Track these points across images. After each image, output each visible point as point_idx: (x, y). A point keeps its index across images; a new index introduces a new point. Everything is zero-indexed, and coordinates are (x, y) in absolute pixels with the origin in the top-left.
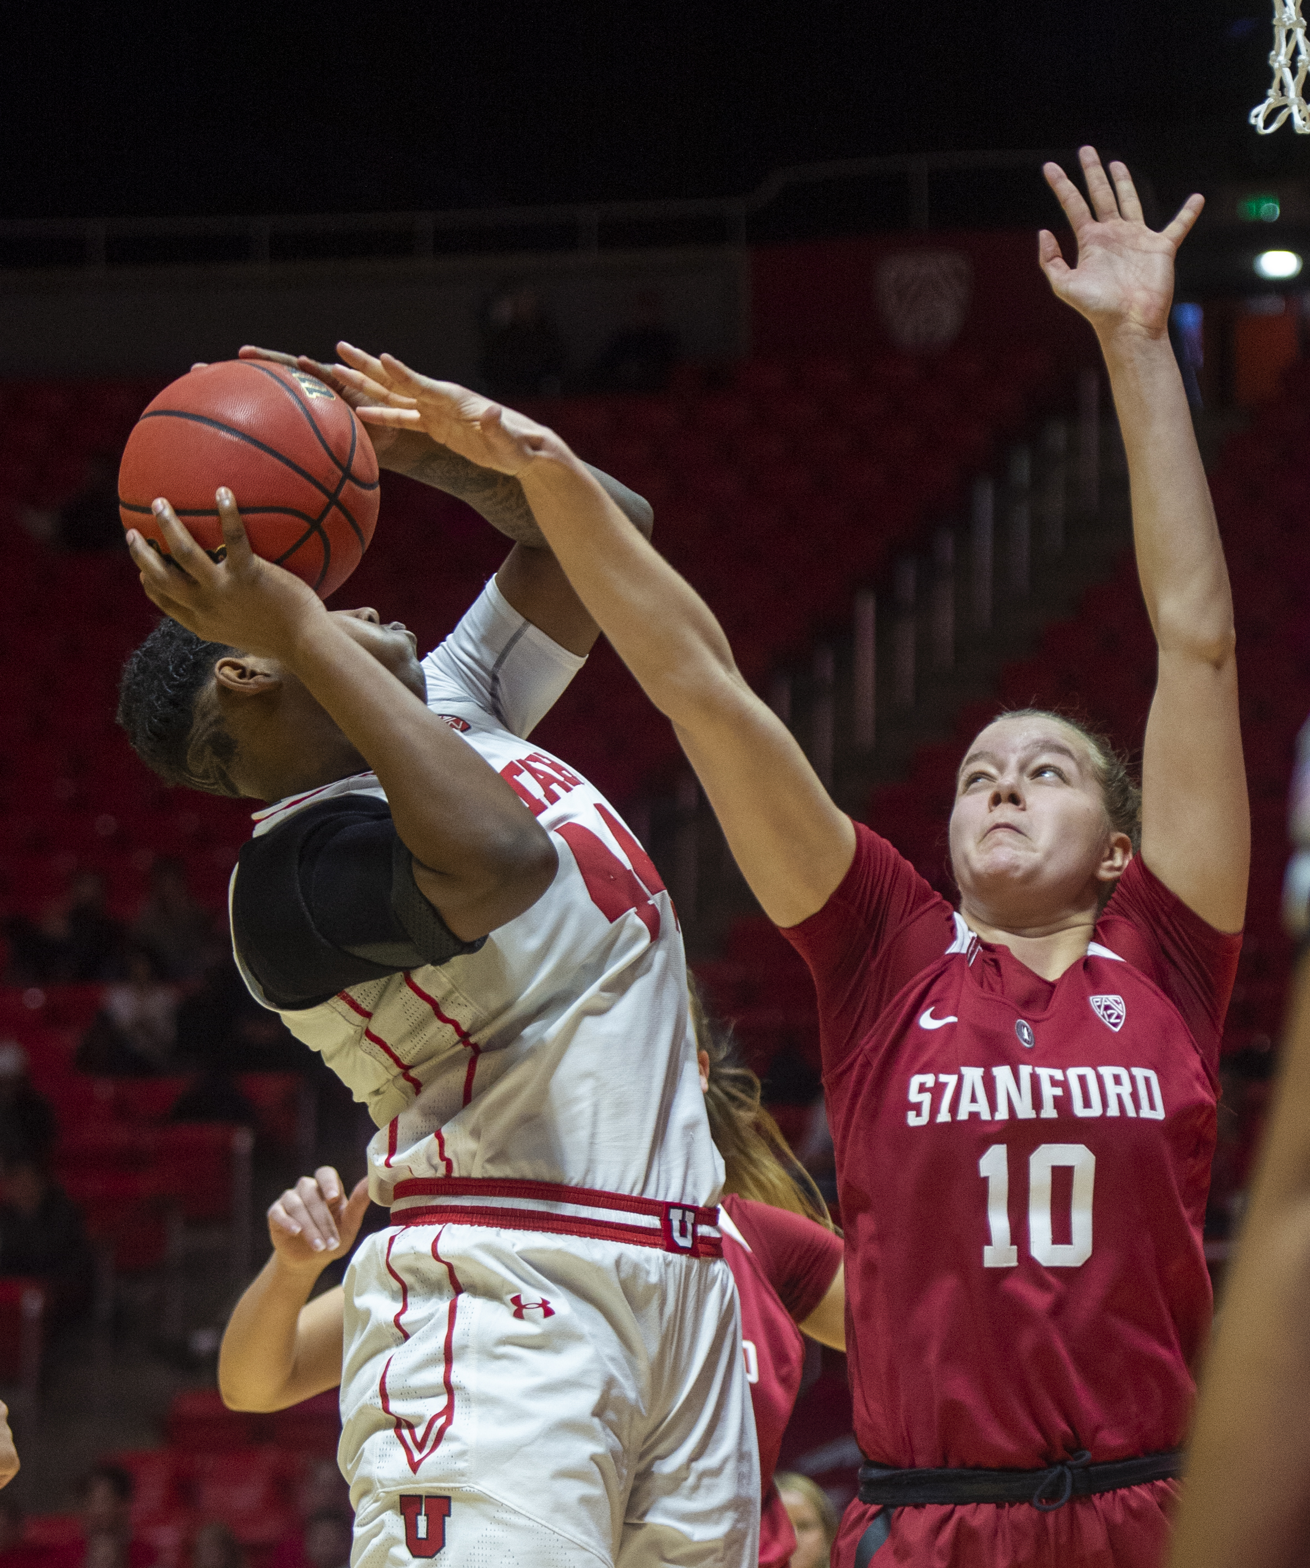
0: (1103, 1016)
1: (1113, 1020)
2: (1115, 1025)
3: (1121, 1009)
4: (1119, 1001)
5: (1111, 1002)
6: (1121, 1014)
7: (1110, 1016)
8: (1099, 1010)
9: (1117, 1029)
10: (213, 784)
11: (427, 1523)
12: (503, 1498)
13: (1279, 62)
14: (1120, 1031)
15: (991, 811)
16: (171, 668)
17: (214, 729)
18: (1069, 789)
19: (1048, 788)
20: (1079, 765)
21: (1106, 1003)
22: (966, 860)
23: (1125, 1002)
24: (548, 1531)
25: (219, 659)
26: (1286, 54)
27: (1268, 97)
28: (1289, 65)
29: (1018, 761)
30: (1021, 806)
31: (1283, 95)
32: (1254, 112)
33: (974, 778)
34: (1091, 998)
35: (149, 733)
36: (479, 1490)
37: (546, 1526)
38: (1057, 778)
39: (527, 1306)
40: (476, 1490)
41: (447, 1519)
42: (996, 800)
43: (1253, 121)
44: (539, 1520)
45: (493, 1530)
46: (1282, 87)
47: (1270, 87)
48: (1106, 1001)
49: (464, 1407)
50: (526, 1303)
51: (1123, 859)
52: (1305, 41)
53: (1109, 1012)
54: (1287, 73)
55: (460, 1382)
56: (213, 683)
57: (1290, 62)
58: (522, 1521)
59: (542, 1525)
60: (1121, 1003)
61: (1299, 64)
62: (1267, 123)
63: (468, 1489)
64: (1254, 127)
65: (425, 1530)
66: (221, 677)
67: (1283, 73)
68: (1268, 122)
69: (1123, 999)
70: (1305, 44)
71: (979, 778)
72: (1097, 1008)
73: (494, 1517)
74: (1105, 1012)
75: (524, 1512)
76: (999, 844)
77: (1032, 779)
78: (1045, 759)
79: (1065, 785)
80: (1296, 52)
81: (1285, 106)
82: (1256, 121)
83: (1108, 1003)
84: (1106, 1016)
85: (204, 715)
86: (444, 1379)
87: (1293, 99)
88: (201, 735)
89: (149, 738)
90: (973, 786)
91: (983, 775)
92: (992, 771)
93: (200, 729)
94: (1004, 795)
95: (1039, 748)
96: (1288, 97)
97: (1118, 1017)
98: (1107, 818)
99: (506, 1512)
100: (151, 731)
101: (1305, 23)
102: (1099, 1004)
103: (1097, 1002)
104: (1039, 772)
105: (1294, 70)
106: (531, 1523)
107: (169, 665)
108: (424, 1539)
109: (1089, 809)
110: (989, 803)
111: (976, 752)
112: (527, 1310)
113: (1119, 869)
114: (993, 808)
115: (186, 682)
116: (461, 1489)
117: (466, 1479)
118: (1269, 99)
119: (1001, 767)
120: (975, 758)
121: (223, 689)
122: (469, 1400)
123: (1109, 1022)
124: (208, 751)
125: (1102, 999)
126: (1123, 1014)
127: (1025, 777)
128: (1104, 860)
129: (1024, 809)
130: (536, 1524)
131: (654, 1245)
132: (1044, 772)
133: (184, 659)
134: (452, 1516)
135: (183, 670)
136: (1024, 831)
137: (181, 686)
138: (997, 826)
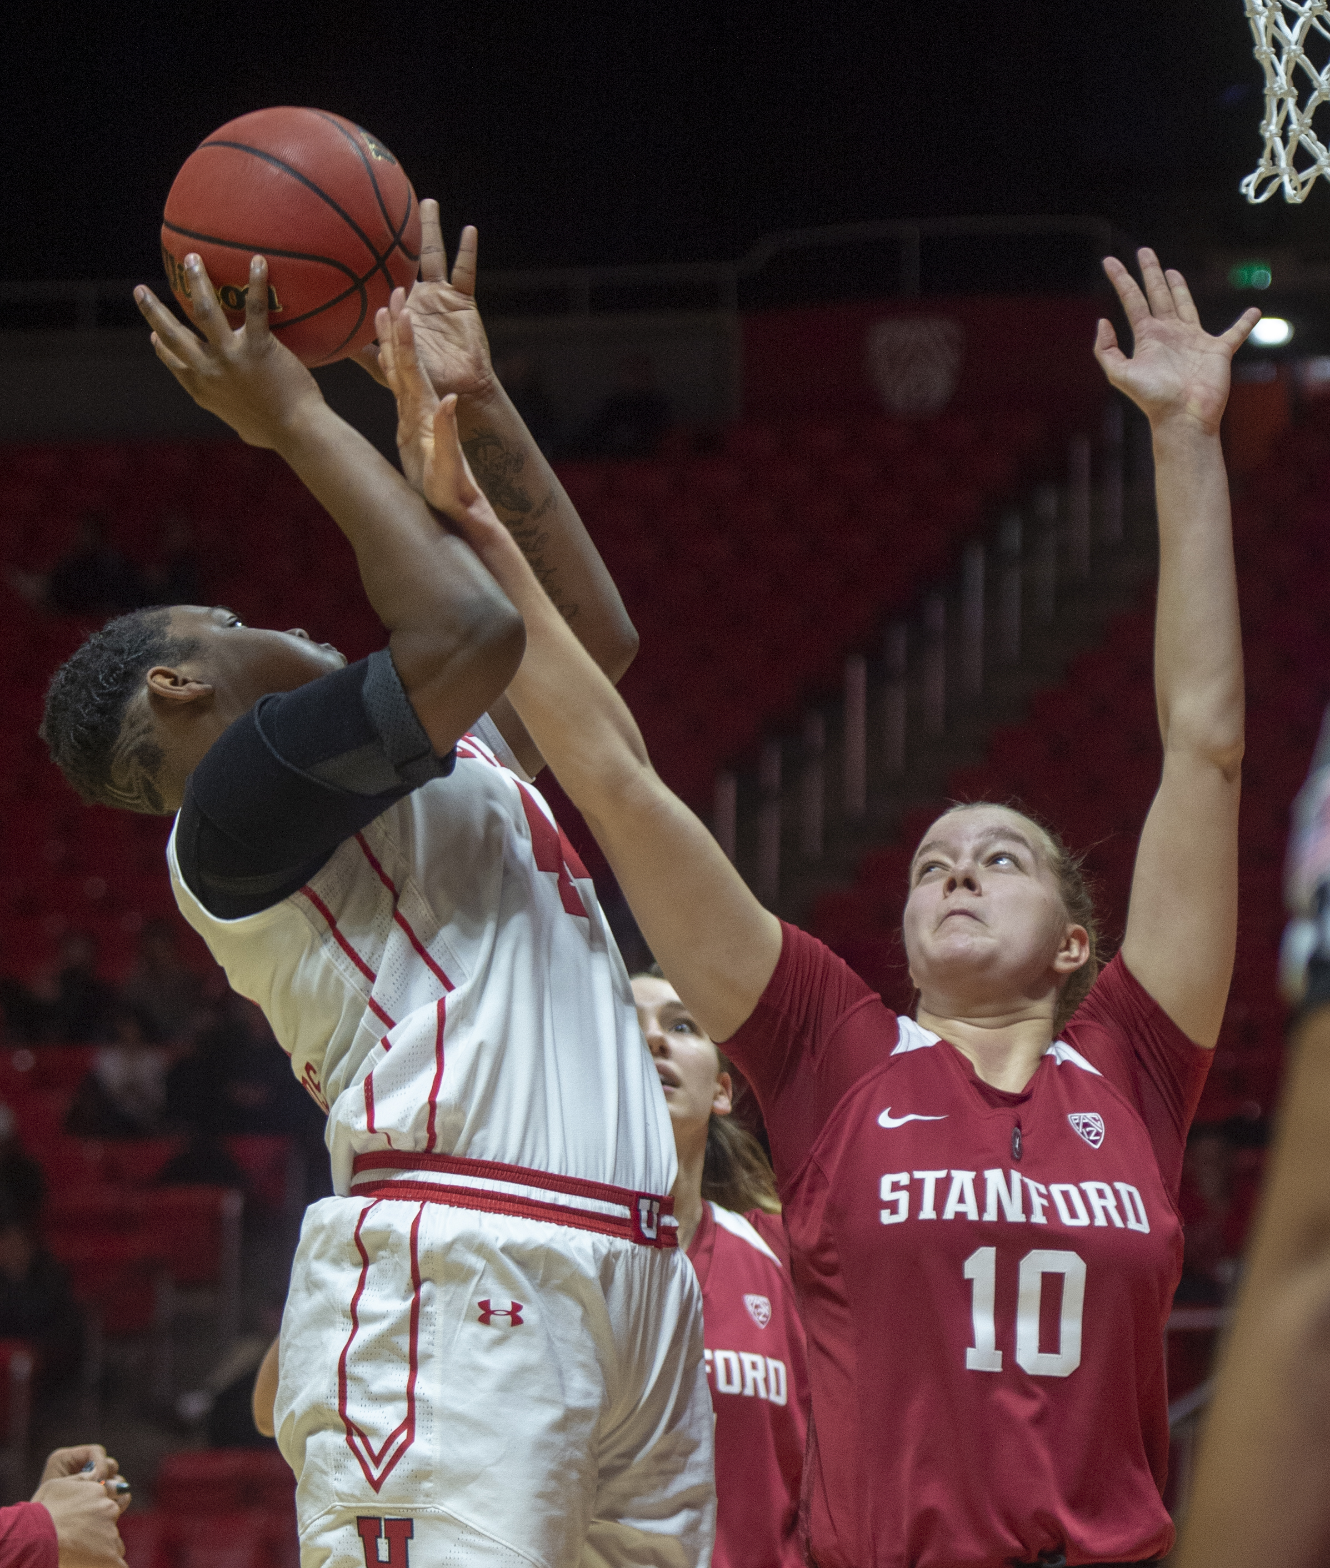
0: (1082, 1133)
1: (1092, 1137)
2: (1095, 1142)
3: (1100, 1126)
4: (1097, 1119)
5: (1089, 1120)
6: (1101, 1131)
7: (1089, 1133)
8: (1077, 1127)
9: (1097, 1147)
10: (138, 798)
11: (389, 1546)
12: (467, 1519)
13: (1270, 131)
14: (1099, 1148)
15: (946, 897)
16: (101, 677)
17: (142, 738)
18: (1025, 878)
19: (1002, 875)
20: (1035, 854)
21: (1084, 1121)
22: (921, 949)
23: (1103, 1119)
24: (513, 1554)
25: (150, 668)
26: (1277, 124)
27: (1260, 166)
28: (1280, 135)
29: (974, 848)
30: (976, 892)
31: (1274, 164)
32: (1246, 181)
33: (928, 868)
34: (1069, 1116)
35: (73, 741)
36: (443, 1511)
37: (511, 1547)
38: (1013, 865)
39: (496, 1313)
40: (440, 1511)
41: (410, 1541)
42: (951, 886)
43: (1244, 190)
44: (504, 1542)
45: (457, 1552)
46: (1273, 156)
47: (1260, 156)
48: (1084, 1119)
49: (426, 1420)
50: (495, 1309)
51: (1080, 951)
52: (1296, 110)
53: (1088, 1129)
54: (1278, 142)
55: (424, 1394)
56: (144, 692)
57: (1281, 131)
58: (486, 1543)
59: (507, 1547)
60: (1099, 1120)
61: (1290, 134)
62: (1258, 193)
63: (433, 1509)
64: (1244, 197)
65: (387, 1554)
66: (155, 685)
67: (1274, 142)
68: (1259, 191)
69: (1102, 1117)
70: (1297, 114)
71: (933, 867)
72: (1076, 1125)
73: (459, 1539)
74: (1084, 1130)
75: (488, 1534)
76: (955, 930)
77: (987, 866)
78: (1000, 846)
79: (1020, 872)
80: (1287, 121)
81: (1276, 176)
82: (1247, 191)
83: (1086, 1121)
84: (1085, 1134)
85: (132, 725)
86: (408, 1389)
87: (1284, 169)
88: (128, 745)
89: (73, 747)
90: (927, 875)
91: (937, 864)
92: (947, 860)
93: (128, 740)
94: (959, 880)
95: (993, 836)
96: (1279, 166)
97: (1098, 1134)
98: (1064, 910)
99: (471, 1534)
100: (75, 739)
101: (1296, 92)
102: (1077, 1121)
103: (1075, 1119)
104: (995, 859)
105: (1285, 139)
106: (494, 1545)
107: (98, 674)
108: (386, 1562)
109: (1045, 900)
110: (944, 889)
111: (929, 843)
112: (495, 1316)
113: (1076, 960)
114: (948, 894)
115: (116, 690)
116: (425, 1510)
117: (431, 1500)
118: (1261, 168)
119: (955, 856)
120: (928, 848)
121: (156, 698)
122: (432, 1414)
123: (1089, 1140)
124: (135, 760)
125: (1080, 1116)
126: (1103, 1131)
127: (980, 865)
128: (1061, 951)
129: (980, 895)
130: (500, 1546)
131: (624, 1236)
132: (1001, 859)
133: (113, 669)
134: (415, 1538)
135: (114, 679)
136: (980, 918)
137: (111, 695)
138: (953, 913)
